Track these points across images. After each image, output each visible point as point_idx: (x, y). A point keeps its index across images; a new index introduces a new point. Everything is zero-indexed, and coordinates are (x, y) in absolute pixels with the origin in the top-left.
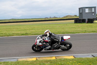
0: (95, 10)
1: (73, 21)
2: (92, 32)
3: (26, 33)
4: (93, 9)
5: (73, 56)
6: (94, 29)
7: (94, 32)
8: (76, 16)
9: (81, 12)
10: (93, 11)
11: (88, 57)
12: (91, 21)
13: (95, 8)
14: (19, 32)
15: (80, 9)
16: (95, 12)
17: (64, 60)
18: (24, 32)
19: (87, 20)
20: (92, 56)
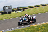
0: (11, 7)
1: (1, 13)
2: (11, 18)
4: (10, 7)
5: (2, 31)
6: (11, 16)
9: (4, 9)
10: (10, 8)
11: (9, 31)
12: (9, 13)
13: (11, 6)
15: (3, 7)
20: (12, 29)
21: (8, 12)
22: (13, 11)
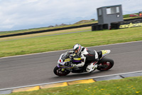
0: (120, 9)
1: (90, 28)
2: (119, 41)
3: (22, 51)
4: (118, 8)
5: (94, 79)
7: (121, 41)
8: (93, 20)
9: (100, 14)
10: (118, 11)
11: (114, 79)
12: (115, 26)
13: (120, 6)
14: (12, 51)
15: (98, 9)
16: (120, 13)
17: (79, 87)
18: (19, 50)
19: (109, 25)
20: (121, 76)
21: (112, 24)
22: (127, 22)
